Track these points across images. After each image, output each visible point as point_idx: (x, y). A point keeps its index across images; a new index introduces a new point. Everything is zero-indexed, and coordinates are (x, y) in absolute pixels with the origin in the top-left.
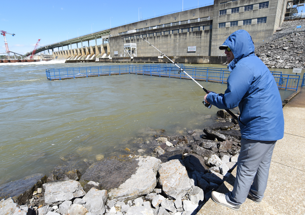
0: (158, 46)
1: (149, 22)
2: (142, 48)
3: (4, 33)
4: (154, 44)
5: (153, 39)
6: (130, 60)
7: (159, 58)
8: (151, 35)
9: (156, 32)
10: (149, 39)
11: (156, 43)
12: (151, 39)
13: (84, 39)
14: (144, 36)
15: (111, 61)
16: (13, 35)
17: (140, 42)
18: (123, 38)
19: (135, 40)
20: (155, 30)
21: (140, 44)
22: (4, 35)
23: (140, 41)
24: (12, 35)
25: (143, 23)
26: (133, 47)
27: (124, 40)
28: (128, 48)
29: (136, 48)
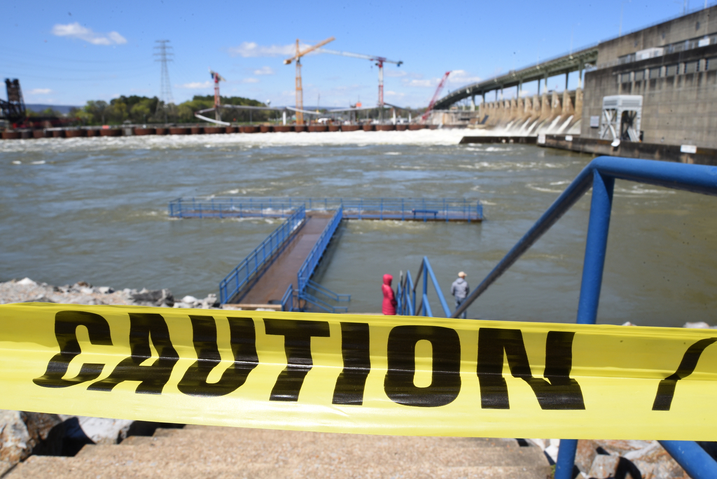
0: (708, 106)
1: (706, 18)
2: (661, 111)
3: (381, 62)
4: (697, 98)
5: (695, 79)
6: (612, 149)
7: (684, 153)
8: (692, 67)
9: (707, 55)
10: (683, 82)
11: (702, 96)
12: (689, 82)
13: (553, 70)
14: (672, 70)
15: (570, 146)
16: (399, 64)
17: (657, 91)
18: (616, 76)
19: (645, 82)
20: (705, 49)
21: (656, 98)
22: (381, 66)
23: (657, 86)
24: (395, 65)
25: (686, 23)
26: (629, 109)
27: (619, 81)
28: (613, 110)
29: (639, 110)
